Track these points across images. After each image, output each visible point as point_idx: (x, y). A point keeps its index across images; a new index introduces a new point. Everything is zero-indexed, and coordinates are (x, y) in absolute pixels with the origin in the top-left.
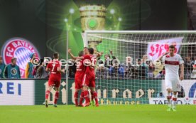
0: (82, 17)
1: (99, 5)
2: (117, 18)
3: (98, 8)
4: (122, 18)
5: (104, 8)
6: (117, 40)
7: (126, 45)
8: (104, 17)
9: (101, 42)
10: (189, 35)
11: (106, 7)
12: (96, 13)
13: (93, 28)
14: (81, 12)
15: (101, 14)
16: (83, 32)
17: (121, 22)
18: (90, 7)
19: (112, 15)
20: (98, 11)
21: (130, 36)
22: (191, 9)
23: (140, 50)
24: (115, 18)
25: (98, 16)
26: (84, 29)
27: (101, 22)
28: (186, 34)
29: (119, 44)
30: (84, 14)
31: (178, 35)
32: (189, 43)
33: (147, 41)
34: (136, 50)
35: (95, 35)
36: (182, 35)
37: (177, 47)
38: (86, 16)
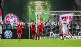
0: (35, 6)
1: (41, 1)
2: (48, 6)
3: (41, 2)
4: (50, 6)
5: (43, 2)
6: (48, 14)
8: (43, 6)
9: (42, 15)
10: (76, 12)
11: (44, 2)
12: (40, 4)
13: (39, 10)
14: (35, 4)
15: (42, 4)
16: (36, 11)
17: (50, 8)
18: (38, 2)
19: (46, 5)
20: (41, 3)
21: (53, 13)
22: (76, 3)
23: (57, 18)
25: (41, 5)
26: (36, 10)
27: (42, 8)
28: (74, 12)
29: (49, 16)
30: (36, 4)
31: (72, 12)
32: (76, 16)
33: (60, 14)
34: (56, 18)
35: (40, 12)
37: (71, 17)
38: (37, 5)
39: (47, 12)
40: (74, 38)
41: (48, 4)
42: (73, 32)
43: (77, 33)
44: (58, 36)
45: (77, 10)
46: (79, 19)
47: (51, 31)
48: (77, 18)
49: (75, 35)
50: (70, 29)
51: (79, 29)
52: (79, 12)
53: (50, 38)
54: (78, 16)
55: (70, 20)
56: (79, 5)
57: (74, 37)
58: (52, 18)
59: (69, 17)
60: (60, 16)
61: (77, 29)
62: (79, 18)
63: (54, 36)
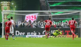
0: (2, 6)
1: (8, 1)
2: (14, 6)
4: (16, 6)
5: (9, 3)
6: (14, 14)
7: (17, 16)
8: (9, 6)
9: (8, 15)
10: (41, 12)
12: (7, 4)
13: (5, 10)
14: (1, 4)
15: (8, 5)
16: (2, 11)
17: (16, 8)
18: (4, 2)
19: (13, 5)
21: (19, 13)
22: (41, 3)
23: (23, 18)
24: (13, 6)
27: (9, 8)
28: (39, 12)
29: (15, 16)
31: (37, 12)
32: (40, 15)
33: (25, 14)
34: (21, 18)
35: (6, 12)
36: (38, 12)
37: (36, 17)
38: (3, 5)
39: (13, 12)
40: (38, 37)
41: (14, 5)
42: (38, 31)
43: (42, 32)
44: (24, 35)
45: (42, 10)
46: (43, 19)
47: (17, 30)
48: (42, 17)
49: (40, 34)
50: (35, 29)
51: (43, 28)
52: (43, 12)
53: (16, 37)
54: (43, 15)
55: (35, 20)
56: (44, 6)
57: (39, 35)
58: (18, 17)
59: (34, 16)
60: (25, 16)
61: (42, 28)
62: (43, 17)
63: (19, 35)
